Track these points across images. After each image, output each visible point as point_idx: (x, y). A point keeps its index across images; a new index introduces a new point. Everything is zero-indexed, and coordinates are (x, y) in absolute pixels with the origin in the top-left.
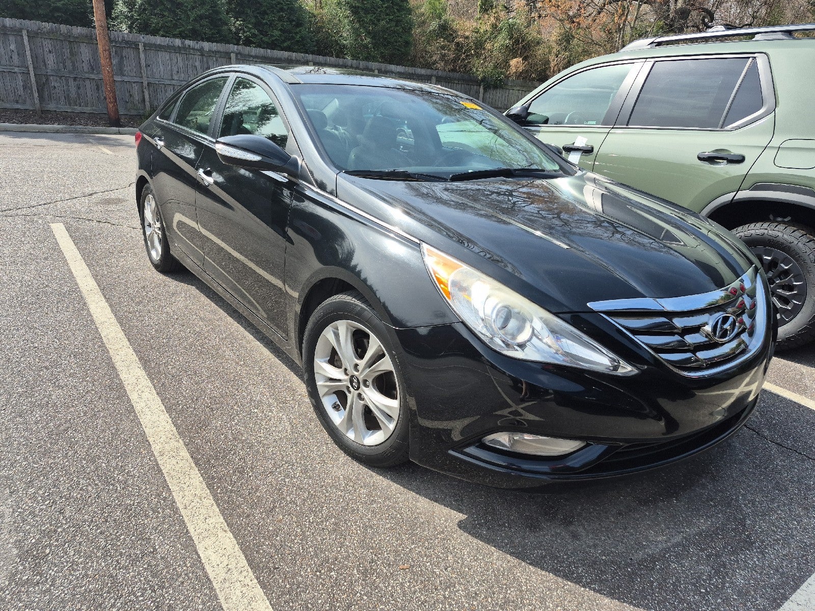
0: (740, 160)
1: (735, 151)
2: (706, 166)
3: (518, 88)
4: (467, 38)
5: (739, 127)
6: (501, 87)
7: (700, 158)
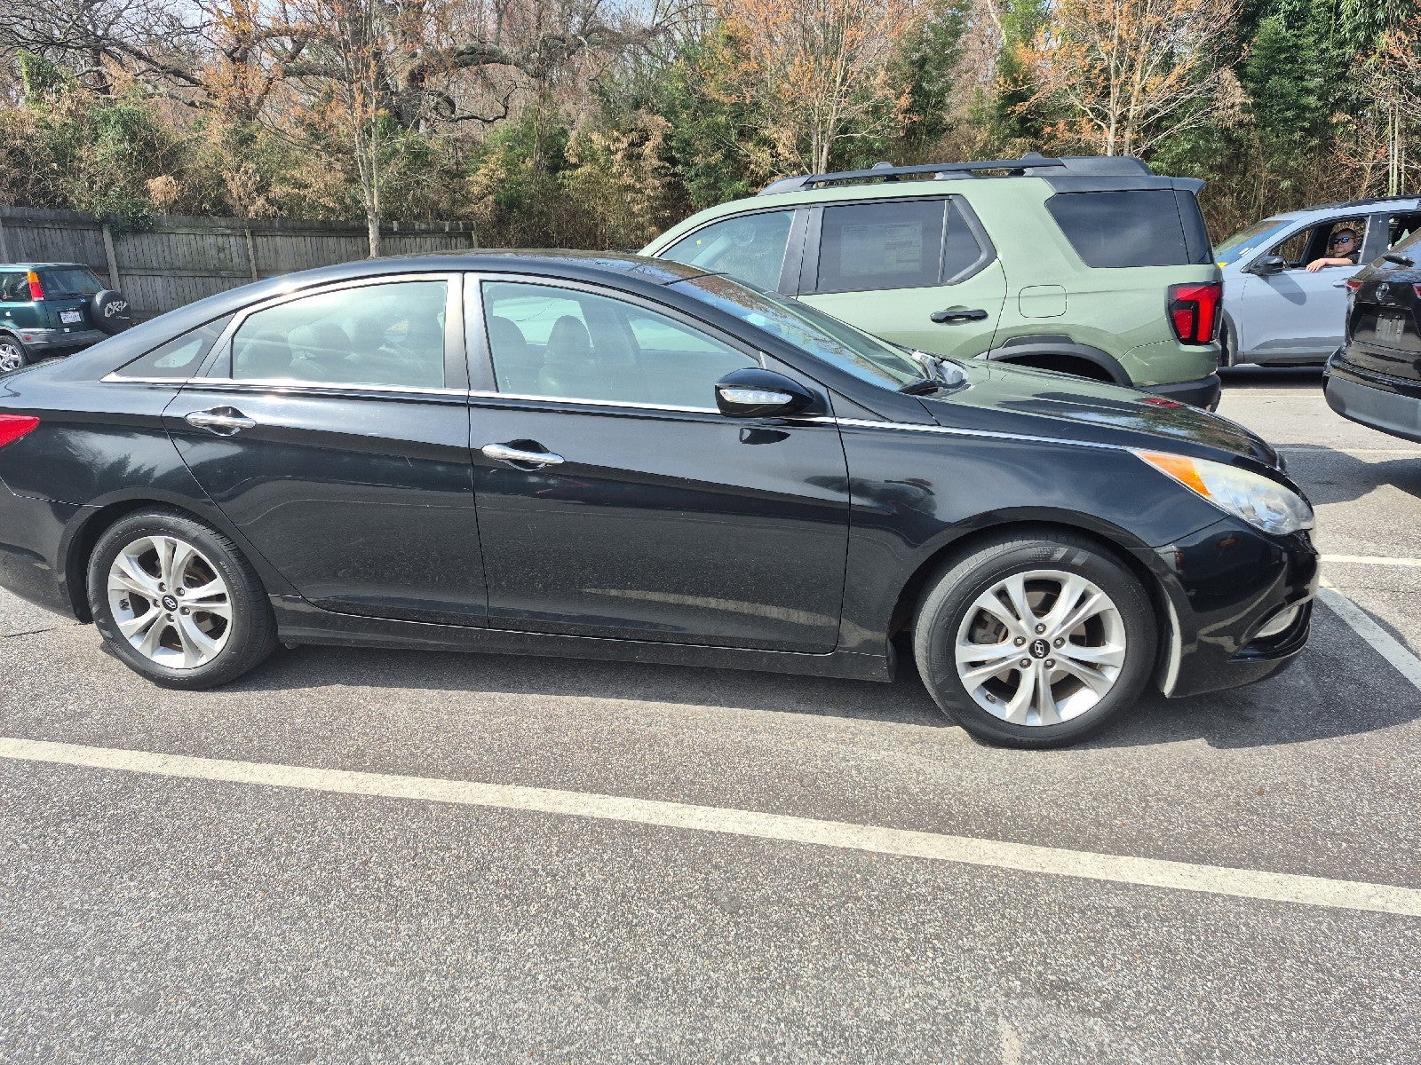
0: (981, 316)
1: (972, 307)
2: (944, 327)
3: (185, 230)
4: (29, 139)
5: (962, 280)
6: (151, 231)
7: (934, 320)
